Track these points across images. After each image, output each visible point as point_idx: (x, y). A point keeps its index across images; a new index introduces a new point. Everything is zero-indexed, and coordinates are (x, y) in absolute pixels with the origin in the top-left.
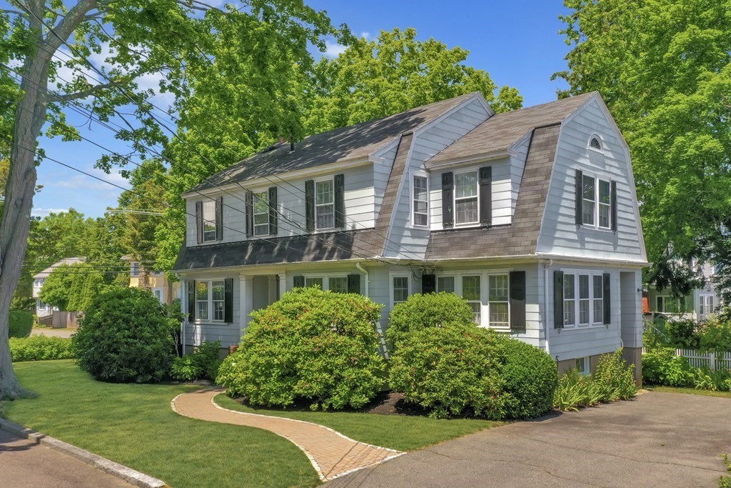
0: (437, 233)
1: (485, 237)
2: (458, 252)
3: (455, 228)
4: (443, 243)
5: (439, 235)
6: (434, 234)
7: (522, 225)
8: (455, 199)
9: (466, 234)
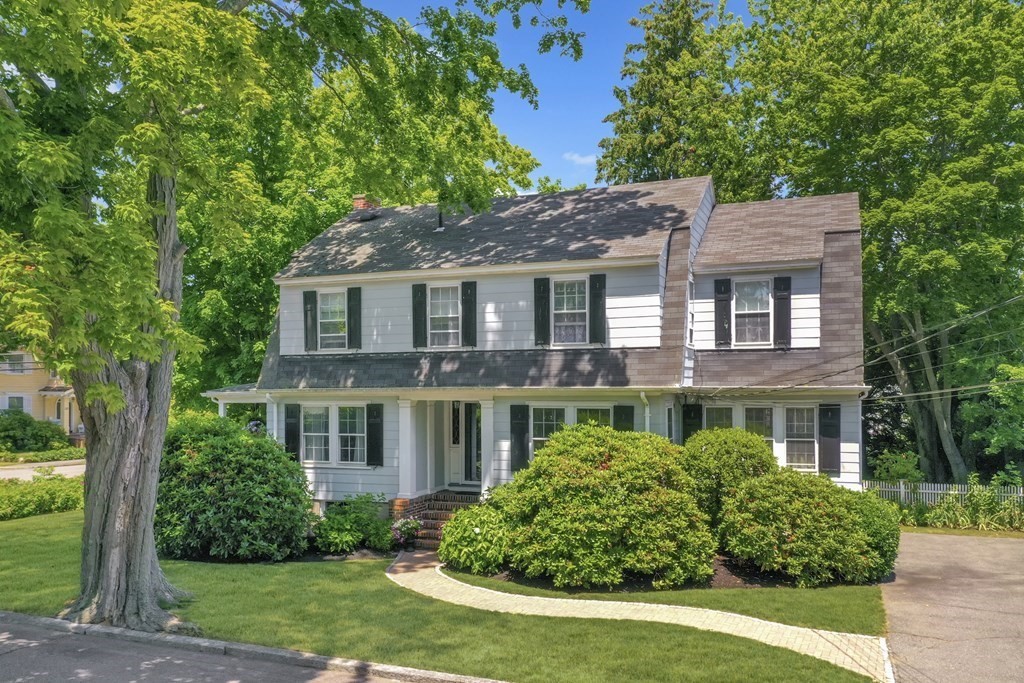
0: (705, 353)
1: (781, 362)
2: (745, 378)
3: (733, 347)
4: (718, 366)
5: (709, 355)
6: (700, 354)
7: (836, 350)
8: (734, 312)
9: (753, 357)
